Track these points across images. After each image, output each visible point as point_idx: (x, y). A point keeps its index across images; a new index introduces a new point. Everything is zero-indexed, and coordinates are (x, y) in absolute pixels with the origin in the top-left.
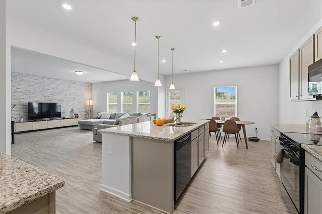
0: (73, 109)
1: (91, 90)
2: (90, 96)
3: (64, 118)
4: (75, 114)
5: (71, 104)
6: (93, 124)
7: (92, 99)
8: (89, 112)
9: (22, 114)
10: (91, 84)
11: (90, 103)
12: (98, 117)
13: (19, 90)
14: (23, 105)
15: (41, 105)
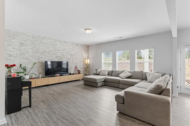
0: (76, 66)
1: (88, 51)
2: (87, 56)
3: (70, 74)
4: (78, 71)
5: (74, 62)
6: (97, 82)
7: (88, 59)
8: (87, 69)
9: (40, 71)
10: (88, 46)
11: (88, 61)
12: (97, 74)
13: (39, 51)
14: (42, 63)
15: (52, 62)
